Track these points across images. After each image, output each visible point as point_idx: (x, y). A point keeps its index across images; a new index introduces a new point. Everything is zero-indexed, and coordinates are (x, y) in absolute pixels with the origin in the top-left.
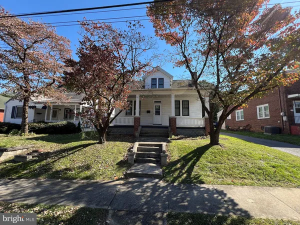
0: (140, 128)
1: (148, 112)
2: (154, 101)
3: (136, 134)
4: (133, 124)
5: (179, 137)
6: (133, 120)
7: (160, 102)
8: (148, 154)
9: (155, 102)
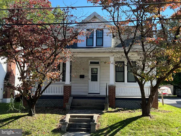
0: (71, 99)
1: (82, 77)
2: (90, 61)
3: (67, 106)
4: (62, 94)
5: (116, 109)
6: (63, 88)
7: (98, 63)
8: (79, 125)
9: (91, 63)
